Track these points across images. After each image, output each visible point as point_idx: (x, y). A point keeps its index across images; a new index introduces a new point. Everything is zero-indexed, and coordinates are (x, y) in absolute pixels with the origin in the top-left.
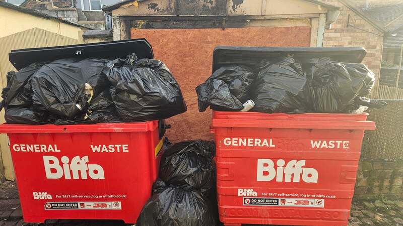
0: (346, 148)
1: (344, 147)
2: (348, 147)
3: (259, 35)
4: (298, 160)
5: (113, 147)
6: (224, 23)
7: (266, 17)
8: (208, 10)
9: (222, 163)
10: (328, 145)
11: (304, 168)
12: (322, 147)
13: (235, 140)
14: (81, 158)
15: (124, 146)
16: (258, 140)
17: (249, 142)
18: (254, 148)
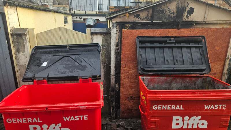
0: (224, 108)
1: (223, 108)
2: (225, 108)
3: (200, 32)
4: (197, 116)
5: (78, 117)
6: (180, 26)
7: (206, 22)
8: (171, 18)
9: (152, 119)
10: (214, 107)
11: (200, 121)
12: (211, 109)
13: (160, 107)
14: (56, 125)
15: (85, 116)
16: (173, 106)
17: (168, 107)
18: (171, 110)
